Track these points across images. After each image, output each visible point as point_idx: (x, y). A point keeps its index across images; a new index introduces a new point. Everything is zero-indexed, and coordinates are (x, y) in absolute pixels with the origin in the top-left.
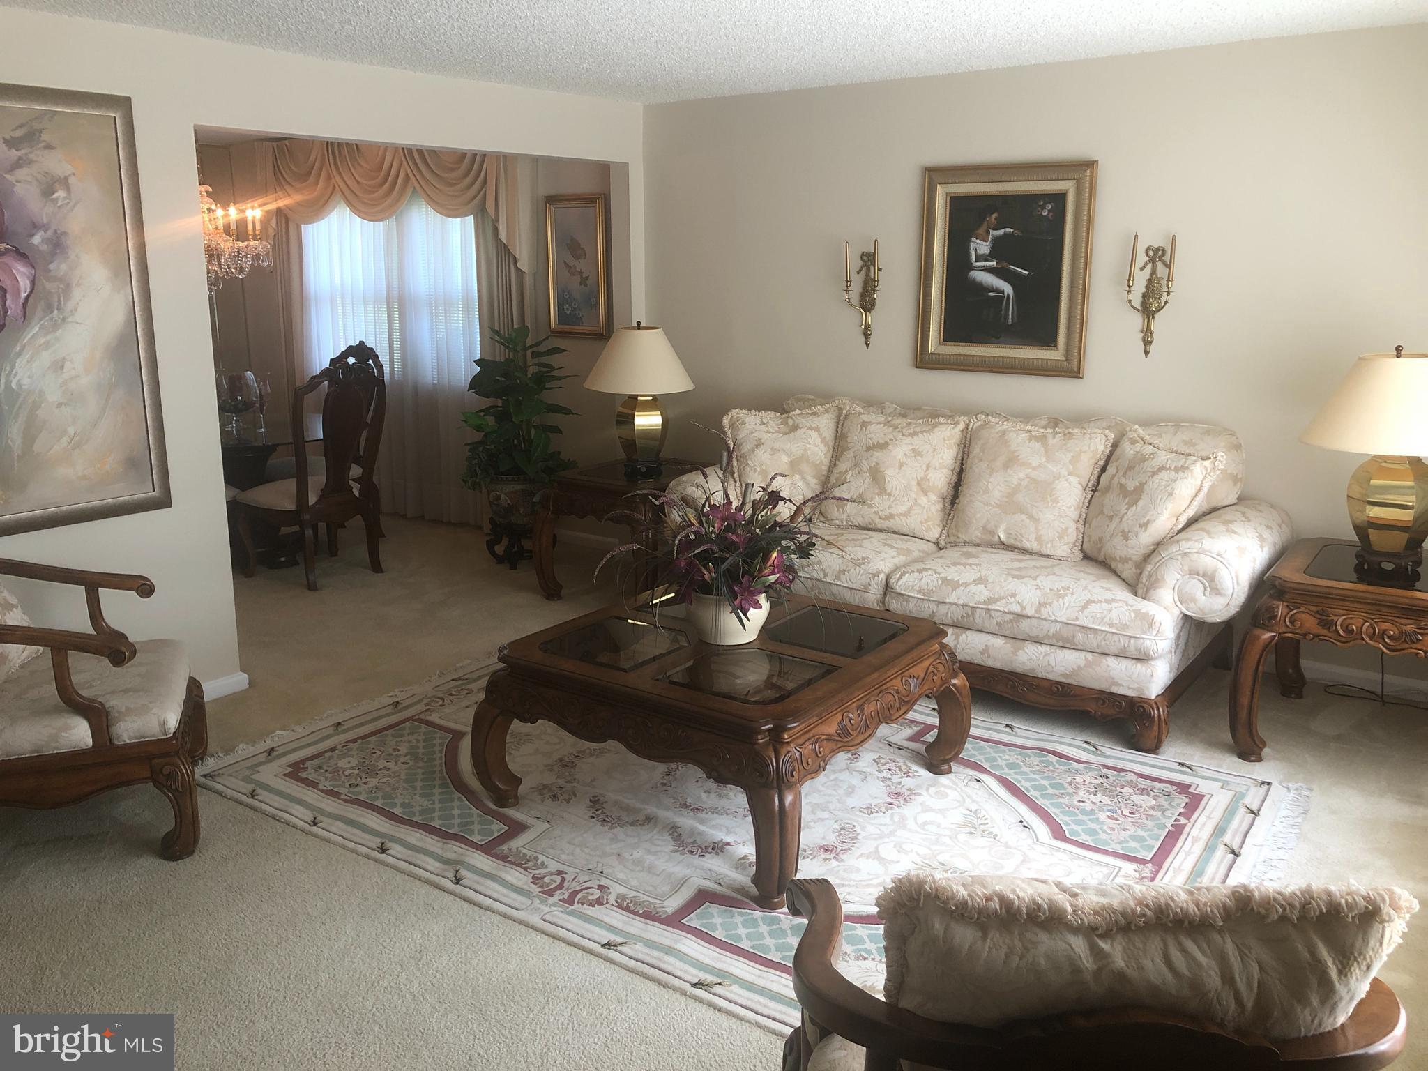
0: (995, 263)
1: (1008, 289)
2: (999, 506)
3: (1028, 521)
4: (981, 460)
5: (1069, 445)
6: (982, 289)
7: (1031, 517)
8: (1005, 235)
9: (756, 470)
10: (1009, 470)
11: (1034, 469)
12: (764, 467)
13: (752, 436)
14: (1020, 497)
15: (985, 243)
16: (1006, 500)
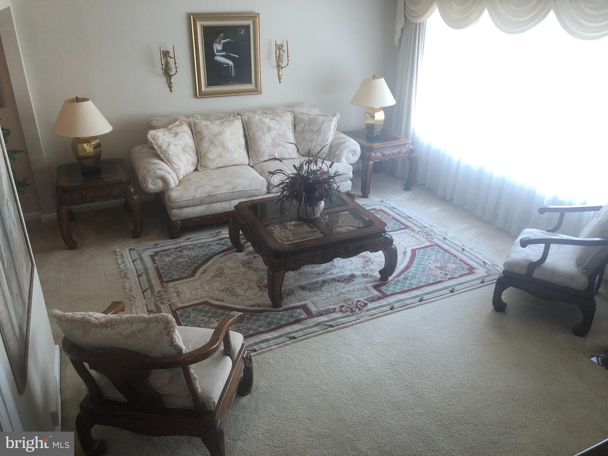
0: (225, 53)
1: (231, 63)
2: (271, 146)
3: (283, 148)
4: (257, 131)
5: (283, 119)
6: (220, 64)
7: (284, 147)
8: (228, 42)
9: (174, 156)
10: (270, 132)
11: (278, 130)
12: (176, 153)
13: (164, 141)
14: (277, 141)
15: (219, 45)
16: (273, 143)
